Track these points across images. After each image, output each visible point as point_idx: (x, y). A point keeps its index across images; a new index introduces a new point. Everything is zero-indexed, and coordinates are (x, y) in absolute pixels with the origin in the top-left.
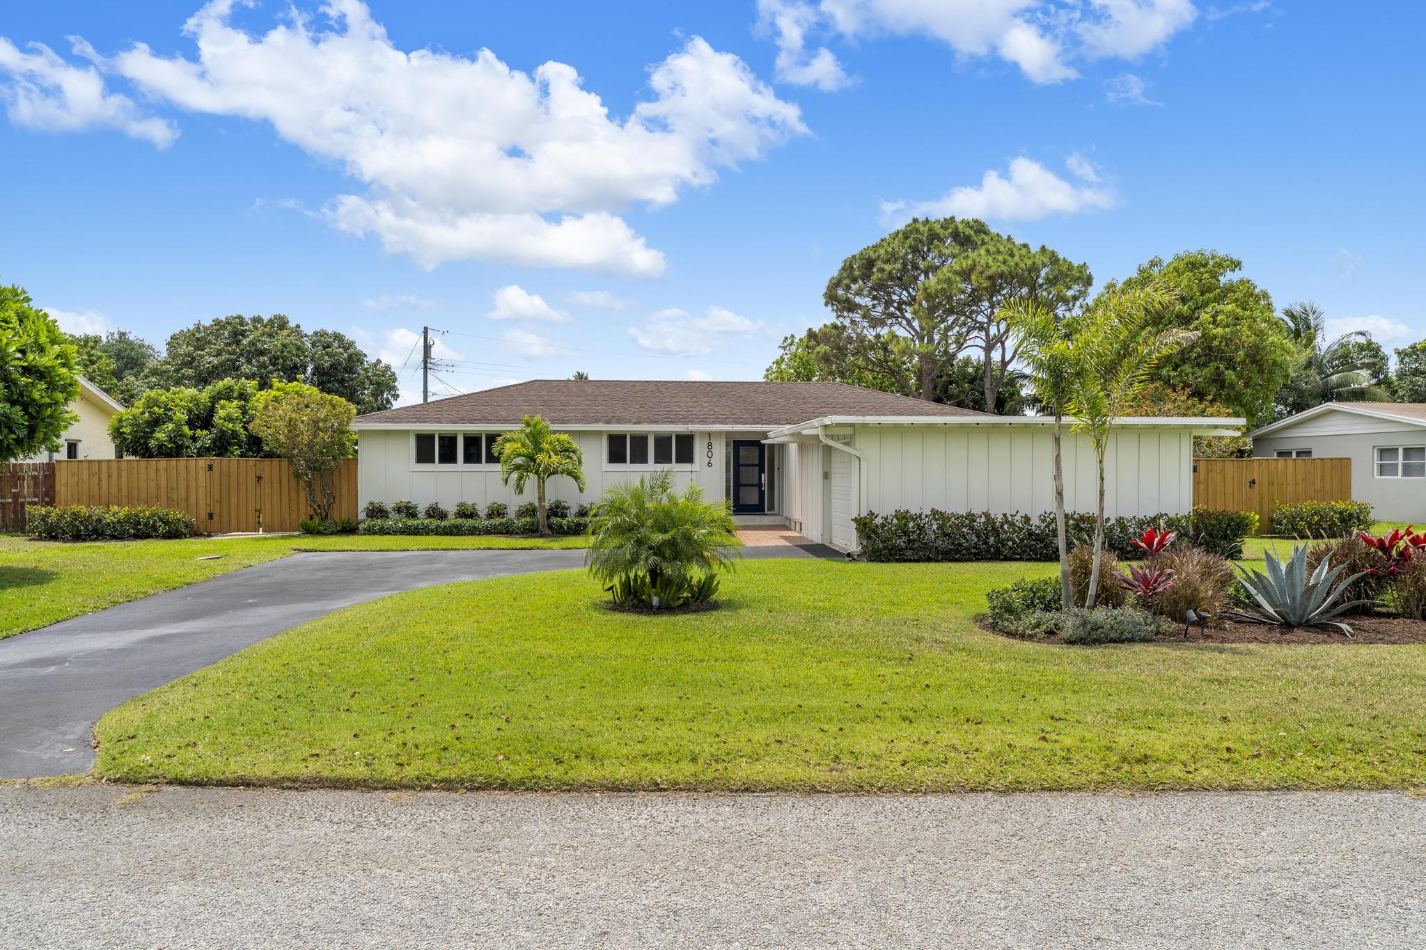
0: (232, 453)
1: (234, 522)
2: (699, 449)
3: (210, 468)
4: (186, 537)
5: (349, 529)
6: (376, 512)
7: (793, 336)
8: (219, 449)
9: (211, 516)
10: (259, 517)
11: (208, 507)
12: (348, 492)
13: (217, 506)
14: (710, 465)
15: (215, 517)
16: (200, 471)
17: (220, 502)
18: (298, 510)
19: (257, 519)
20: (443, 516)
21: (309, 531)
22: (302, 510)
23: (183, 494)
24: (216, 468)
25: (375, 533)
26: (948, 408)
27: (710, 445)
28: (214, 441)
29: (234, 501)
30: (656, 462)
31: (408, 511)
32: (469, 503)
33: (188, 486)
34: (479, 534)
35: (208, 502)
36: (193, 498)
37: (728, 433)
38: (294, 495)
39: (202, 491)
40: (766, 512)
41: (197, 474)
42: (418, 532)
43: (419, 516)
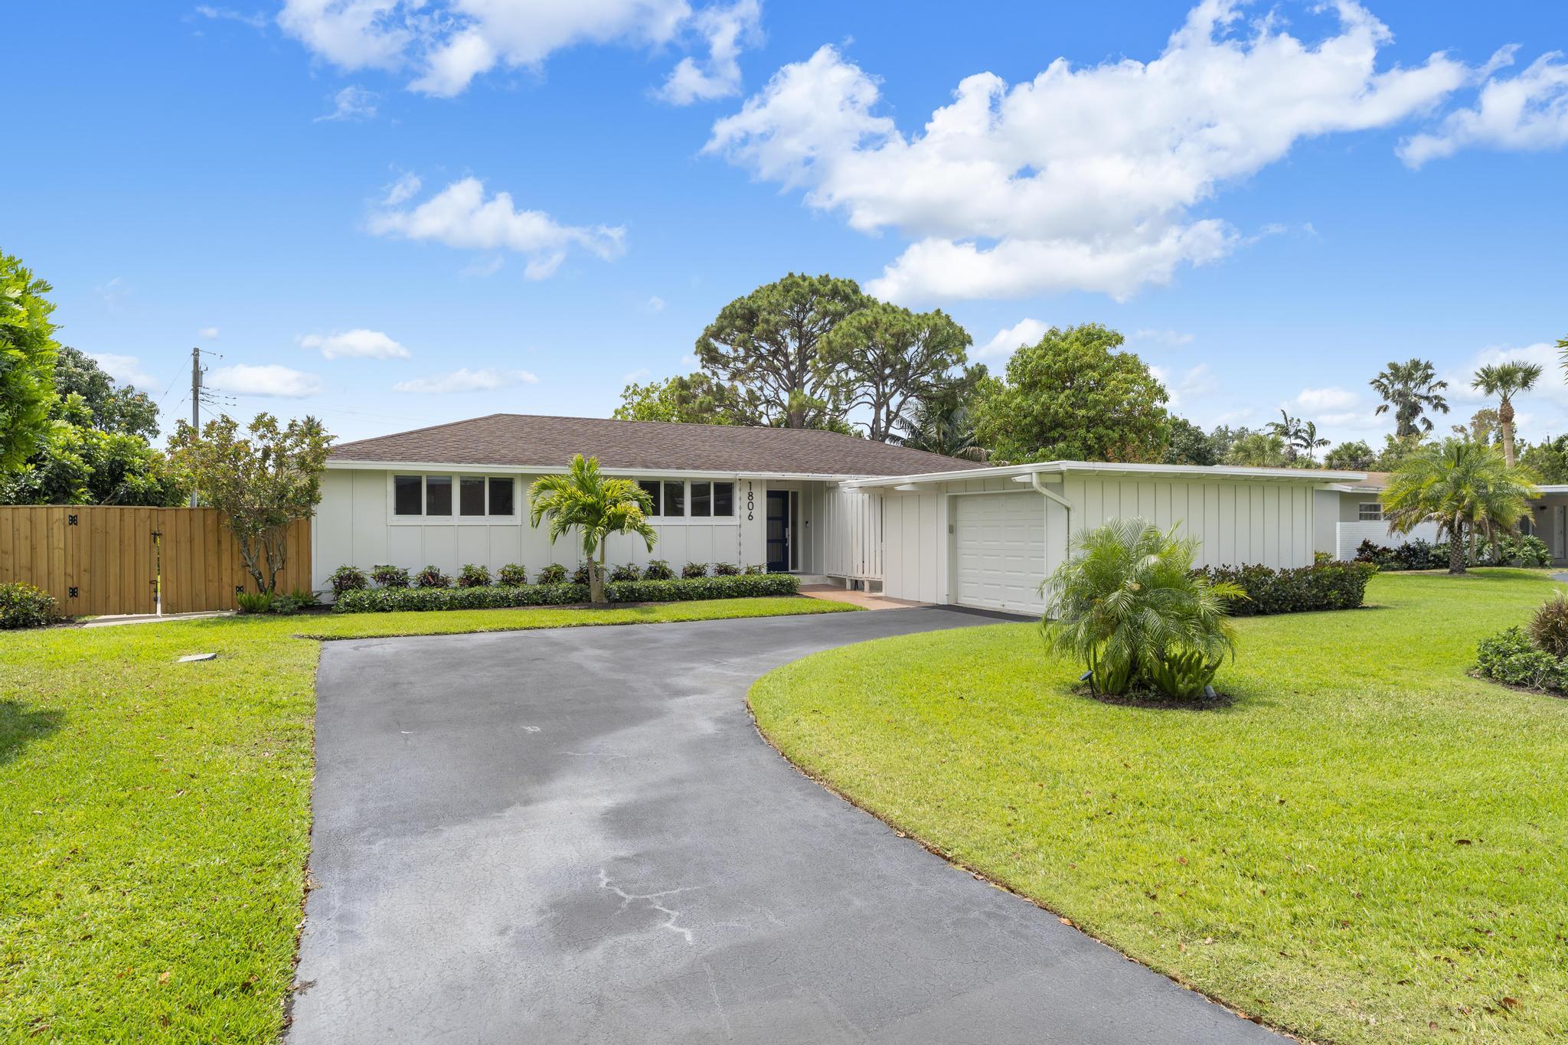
0: (78, 498)
1: (114, 600)
2: (739, 499)
3: (73, 520)
4: (40, 625)
5: (310, 607)
6: (348, 581)
7: (636, 385)
8: (54, 492)
9: (74, 592)
10: (156, 591)
11: (69, 579)
12: (298, 553)
13: (85, 578)
14: (750, 517)
15: (81, 593)
16: (55, 526)
17: (91, 571)
18: (220, 580)
19: (153, 594)
20: (444, 583)
21: (249, 610)
22: (226, 579)
23: (24, 558)
24: (83, 520)
25: (362, 610)
26: (951, 461)
27: (751, 495)
28: (48, 482)
29: (114, 569)
30: (693, 515)
31: (392, 578)
32: (477, 566)
33: (33, 548)
34: (509, 606)
35: (69, 571)
36: (42, 567)
37: (769, 482)
38: (212, 559)
39: (58, 555)
40: (790, 570)
41: (49, 529)
42: (425, 606)
43: (411, 584)
